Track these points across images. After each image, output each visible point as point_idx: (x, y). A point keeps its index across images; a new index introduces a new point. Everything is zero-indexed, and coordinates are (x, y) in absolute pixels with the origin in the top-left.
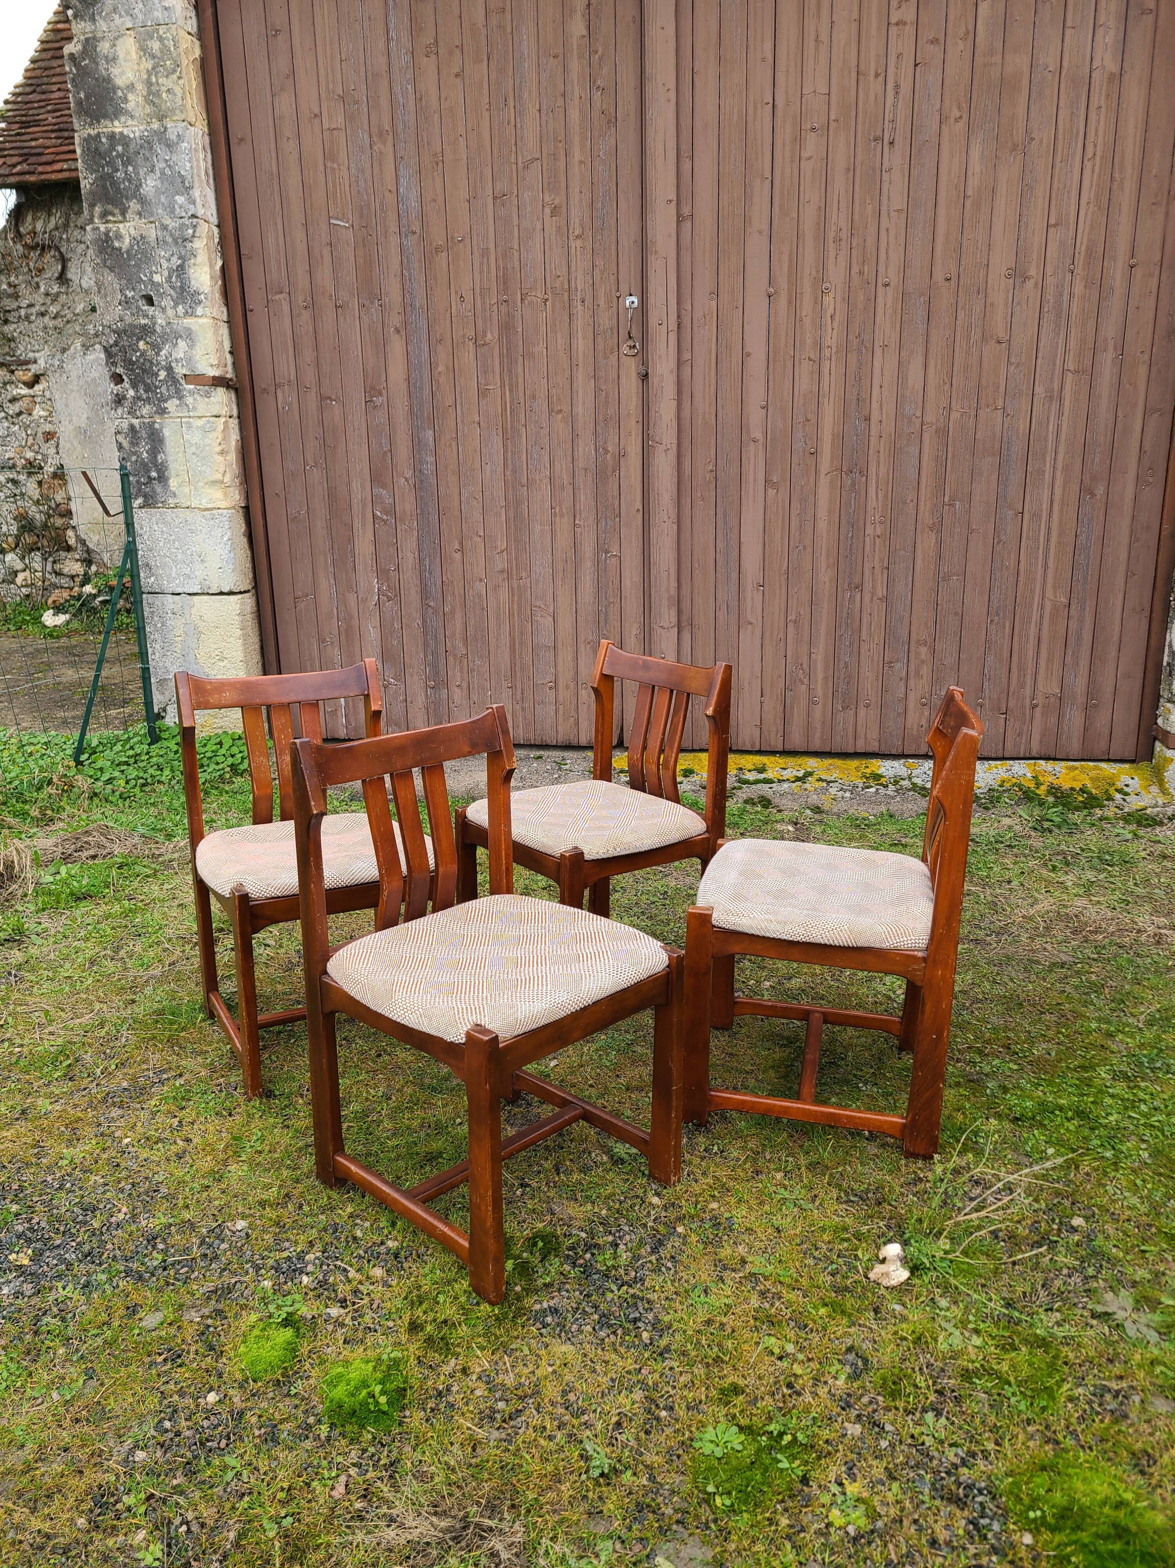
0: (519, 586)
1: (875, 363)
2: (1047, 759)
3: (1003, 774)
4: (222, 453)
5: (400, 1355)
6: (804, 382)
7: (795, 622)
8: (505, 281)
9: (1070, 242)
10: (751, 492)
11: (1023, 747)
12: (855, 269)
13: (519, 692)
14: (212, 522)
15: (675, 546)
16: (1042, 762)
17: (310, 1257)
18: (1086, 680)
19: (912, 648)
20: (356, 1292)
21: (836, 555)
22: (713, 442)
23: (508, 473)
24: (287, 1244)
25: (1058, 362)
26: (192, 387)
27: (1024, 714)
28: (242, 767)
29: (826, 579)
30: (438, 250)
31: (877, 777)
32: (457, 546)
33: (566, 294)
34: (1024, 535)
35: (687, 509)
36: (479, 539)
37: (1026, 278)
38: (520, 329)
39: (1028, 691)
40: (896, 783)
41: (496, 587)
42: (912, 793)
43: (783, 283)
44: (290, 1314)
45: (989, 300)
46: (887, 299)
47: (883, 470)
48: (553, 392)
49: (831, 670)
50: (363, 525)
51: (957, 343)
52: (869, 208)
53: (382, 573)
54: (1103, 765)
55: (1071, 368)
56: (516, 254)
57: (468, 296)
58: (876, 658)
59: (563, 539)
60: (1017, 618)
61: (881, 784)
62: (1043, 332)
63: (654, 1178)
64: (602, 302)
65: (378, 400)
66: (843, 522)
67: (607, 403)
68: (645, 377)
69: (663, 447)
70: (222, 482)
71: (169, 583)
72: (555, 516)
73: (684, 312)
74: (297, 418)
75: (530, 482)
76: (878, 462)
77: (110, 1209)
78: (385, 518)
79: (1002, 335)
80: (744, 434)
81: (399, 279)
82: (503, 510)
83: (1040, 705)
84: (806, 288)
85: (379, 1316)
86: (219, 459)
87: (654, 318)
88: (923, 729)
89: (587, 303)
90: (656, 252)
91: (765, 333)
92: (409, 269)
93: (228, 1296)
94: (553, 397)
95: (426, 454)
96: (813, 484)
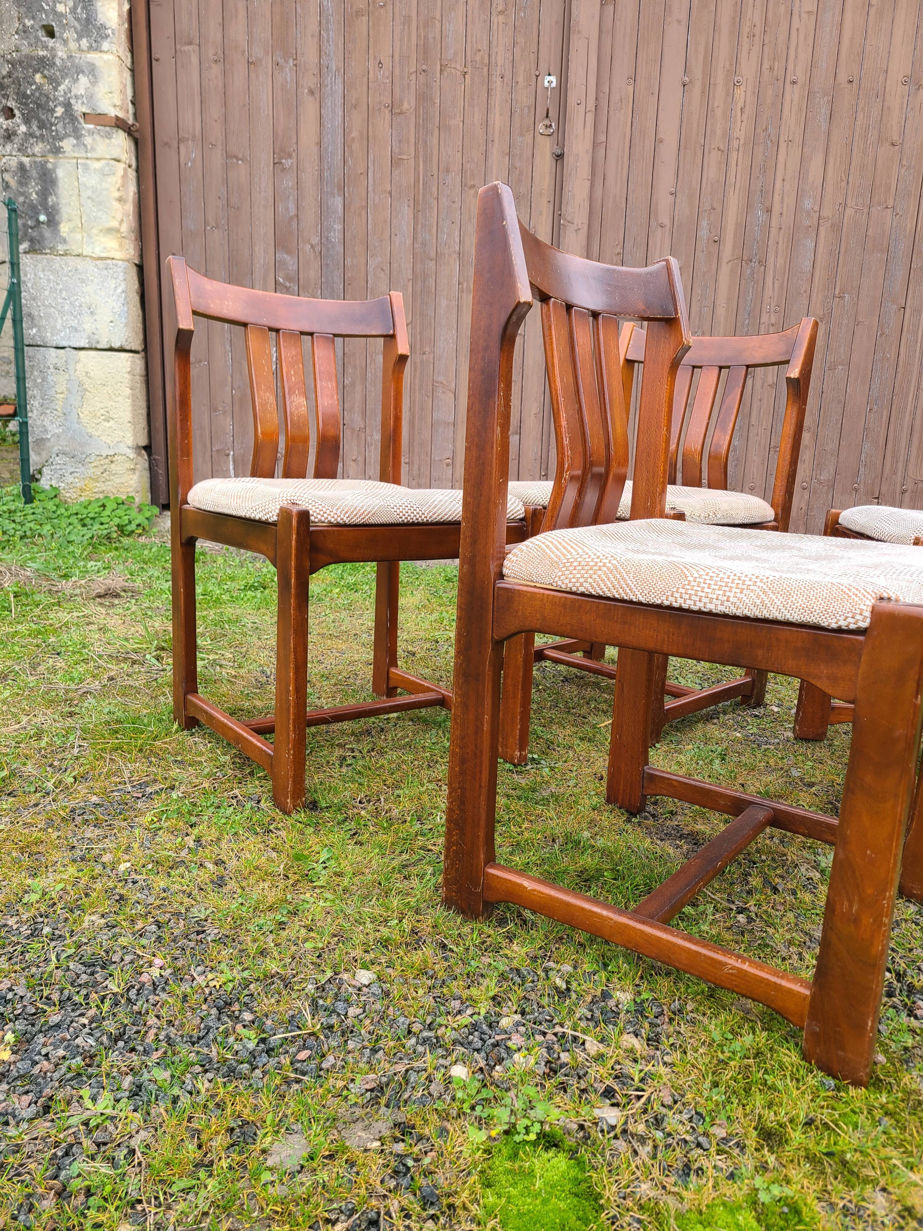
0: (422, 362)
1: (779, 157)
4: (120, 200)
5: (787, 1191)
6: (712, 172)
8: (425, 51)
12: (766, 65)
13: (416, 467)
14: (105, 272)
17: (506, 1023)
20: (619, 1077)
22: (622, 224)
23: (417, 246)
24: (456, 1005)
26: (91, 126)
28: (129, 528)
30: (358, 13)
33: (486, 69)
34: (905, 329)
37: (920, 87)
38: (437, 101)
39: (899, 478)
43: (698, 72)
45: (886, 104)
46: (793, 96)
47: (780, 261)
48: (467, 166)
51: (855, 143)
52: (782, 8)
56: (438, 25)
57: (387, 62)
58: (762, 443)
60: (894, 407)
64: (521, 79)
65: (288, 163)
66: (741, 310)
68: (559, 157)
69: (574, 227)
70: (118, 231)
71: (53, 335)
72: (462, 292)
73: (601, 95)
74: (200, 175)
75: (438, 256)
76: (777, 253)
77: (132, 962)
78: (288, 284)
79: (895, 138)
80: (652, 219)
81: (316, 40)
82: (411, 283)
83: (909, 491)
84: (720, 79)
85: (691, 1120)
86: (116, 205)
87: (573, 97)
88: (803, 511)
89: (505, 79)
90: (579, 32)
91: (677, 121)
92: (327, 30)
93: (406, 1096)
94: (466, 171)
95: (335, 222)
96: (714, 271)
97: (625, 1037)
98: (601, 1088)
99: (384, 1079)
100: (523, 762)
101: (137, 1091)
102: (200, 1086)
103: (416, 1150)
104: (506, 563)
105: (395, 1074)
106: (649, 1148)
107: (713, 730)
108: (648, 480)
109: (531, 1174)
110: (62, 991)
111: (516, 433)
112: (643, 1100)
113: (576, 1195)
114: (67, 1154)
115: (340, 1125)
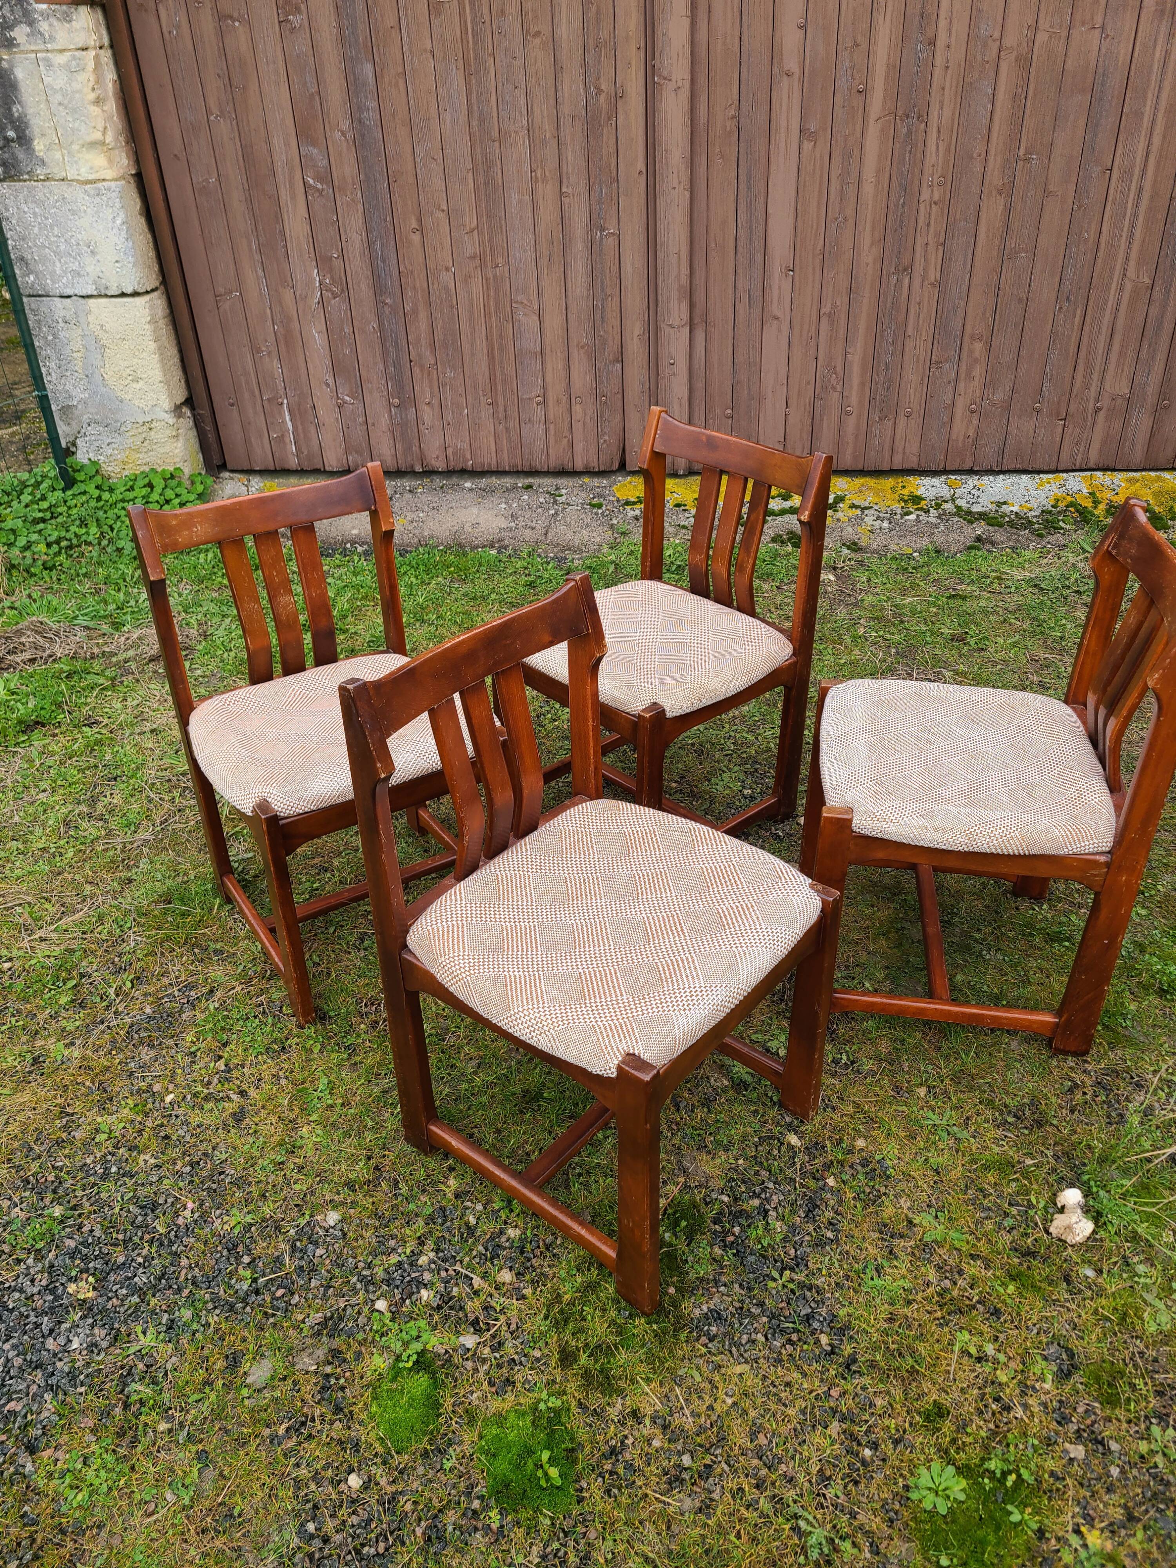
0: (495, 277)
2: (1105, 469)
3: (1056, 491)
4: (98, 101)
5: (559, 1403)
7: (830, 315)
10: (782, 144)
11: (1079, 457)
13: (501, 408)
14: (98, 200)
15: (687, 219)
16: (1099, 474)
17: (423, 1260)
18: (1160, 377)
19: (965, 344)
20: (486, 1308)
21: (882, 231)
22: (736, 77)
23: (474, 123)
24: (392, 1243)
26: (44, 6)
27: (1085, 419)
29: (870, 260)
31: (916, 499)
32: (414, 224)
34: (1110, 198)
35: (702, 170)
36: (441, 215)
39: (1093, 391)
40: (938, 506)
41: (467, 278)
42: (956, 519)
44: (421, 1354)
47: (947, 113)
48: (528, 4)
49: (869, 374)
50: (293, 197)
53: (322, 261)
54: (1166, 475)
58: (922, 358)
59: (548, 215)
60: (1091, 302)
61: (921, 509)
63: (787, 1110)
65: (296, 20)
66: (894, 184)
67: (598, 21)
69: (671, 86)
70: (103, 143)
71: (54, 282)
72: (537, 181)
74: (191, 47)
75: (502, 135)
76: (942, 102)
77: (173, 1204)
78: (319, 186)
80: (775, 65)
82: (470, 174)
83: (1105, 409)
85: (522, 1343)
86: (95, 110)
88: (970, 440)
93: (341, 1327)
94: (527, 13)
95: (366, 97)
96: (859, 135)
97: (502, 1271)
98: (471, 1317)
99: (329, 1314)
101: (171, 1326)
102: (211, 1320)
103: (339, 1370)
104: (410, 933)
105: (337, 1309)
109: (403, 1391)
110: (125, 1231)
111: (618, 361)
112: (495, 1328)
113: (426, 1406)
114: (128, 1374)
115: (294, 1351)
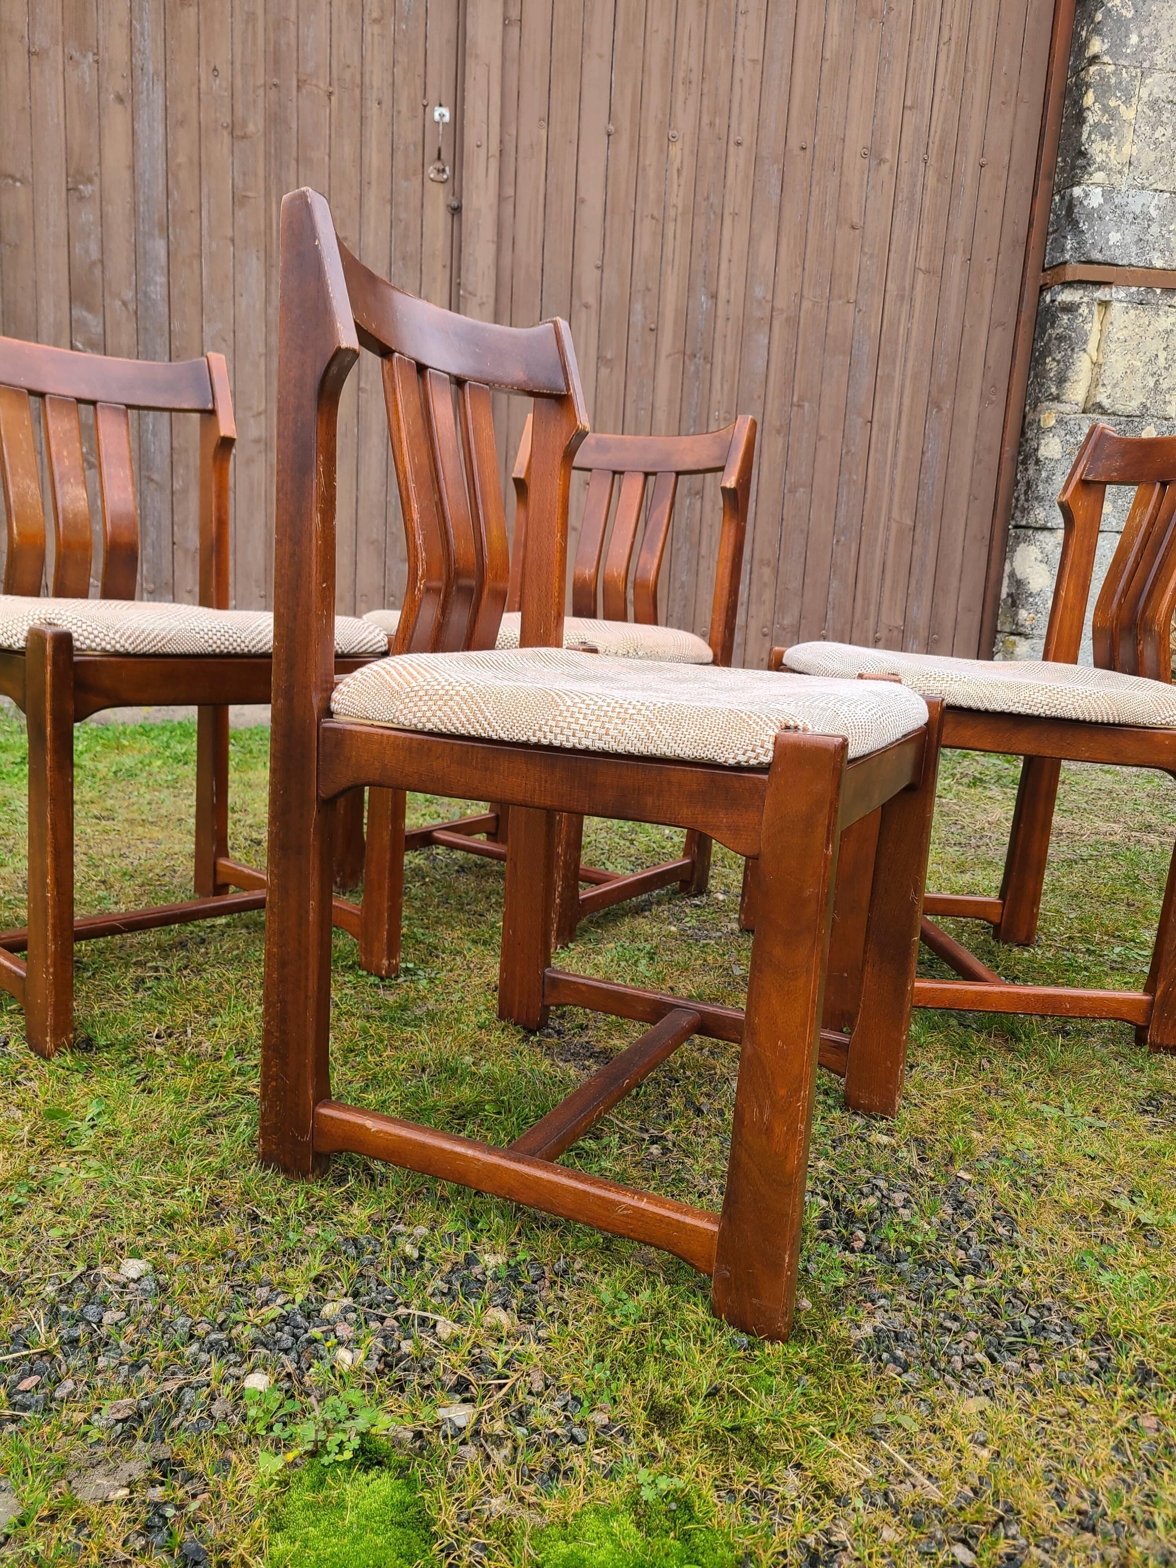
1: (725, 232)
5: (676, 1484)
6: (645, 244)
8: (276, 60)
9: (924, 129)
12: (706, 120)
17: (328, 1310)
18: (928, 613)
19: (755, 569)
20: (476, 1365)
24: (265, 1291)
25: (910, 259)
30: (184, 2)
33: (357, 92)
34: (872, 446)
37: (881, 161)
38: (294, 125)
39: (871, 624)
43: (625, 121)
45: (844, 178)
46: (738, 159)
47: (729, 358)
52: (723, 53)
55: (923, 267)
56: (293, 28)
57: (225, 69)
60: (863, 540)
62: (896, 223)
63: (855, 1112)
64: (404, 107)
65: (87, 189)
67: (406, 236)
68: (456, 211)
69: (476, 300)
73: (507, 137)
76: (725, 348)
79: (856, 220)
80: (573, 297)
81: (125, 31)
82: (263, 360)
84: (651, 132)
85: (565, 1408)
87: (472, 135)
89: (384, 107)
90: (477, 56)
91: (603, 179)
92: (141, 20)
93: (175, 1423)
95: (155, 272)
96: (651, 366)
97: (491, 1311)
98: (451, 1380)
99: (145, 1403)
100: (393, 972)
103: (180, 1493)
104: (335, 695)
105: (162, 1395)
106: (506, 1451)
107: (643, 924)
108: (539, 600)
109: (341, 1505)
112: (505, 1390)
113: (400, 1524)
115: (71, 1472)
